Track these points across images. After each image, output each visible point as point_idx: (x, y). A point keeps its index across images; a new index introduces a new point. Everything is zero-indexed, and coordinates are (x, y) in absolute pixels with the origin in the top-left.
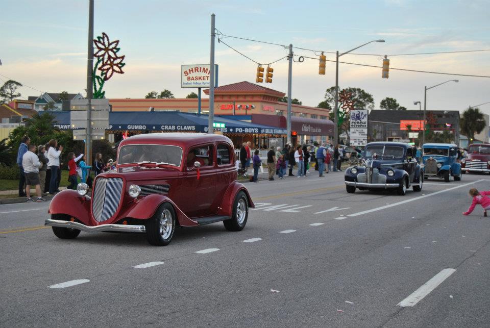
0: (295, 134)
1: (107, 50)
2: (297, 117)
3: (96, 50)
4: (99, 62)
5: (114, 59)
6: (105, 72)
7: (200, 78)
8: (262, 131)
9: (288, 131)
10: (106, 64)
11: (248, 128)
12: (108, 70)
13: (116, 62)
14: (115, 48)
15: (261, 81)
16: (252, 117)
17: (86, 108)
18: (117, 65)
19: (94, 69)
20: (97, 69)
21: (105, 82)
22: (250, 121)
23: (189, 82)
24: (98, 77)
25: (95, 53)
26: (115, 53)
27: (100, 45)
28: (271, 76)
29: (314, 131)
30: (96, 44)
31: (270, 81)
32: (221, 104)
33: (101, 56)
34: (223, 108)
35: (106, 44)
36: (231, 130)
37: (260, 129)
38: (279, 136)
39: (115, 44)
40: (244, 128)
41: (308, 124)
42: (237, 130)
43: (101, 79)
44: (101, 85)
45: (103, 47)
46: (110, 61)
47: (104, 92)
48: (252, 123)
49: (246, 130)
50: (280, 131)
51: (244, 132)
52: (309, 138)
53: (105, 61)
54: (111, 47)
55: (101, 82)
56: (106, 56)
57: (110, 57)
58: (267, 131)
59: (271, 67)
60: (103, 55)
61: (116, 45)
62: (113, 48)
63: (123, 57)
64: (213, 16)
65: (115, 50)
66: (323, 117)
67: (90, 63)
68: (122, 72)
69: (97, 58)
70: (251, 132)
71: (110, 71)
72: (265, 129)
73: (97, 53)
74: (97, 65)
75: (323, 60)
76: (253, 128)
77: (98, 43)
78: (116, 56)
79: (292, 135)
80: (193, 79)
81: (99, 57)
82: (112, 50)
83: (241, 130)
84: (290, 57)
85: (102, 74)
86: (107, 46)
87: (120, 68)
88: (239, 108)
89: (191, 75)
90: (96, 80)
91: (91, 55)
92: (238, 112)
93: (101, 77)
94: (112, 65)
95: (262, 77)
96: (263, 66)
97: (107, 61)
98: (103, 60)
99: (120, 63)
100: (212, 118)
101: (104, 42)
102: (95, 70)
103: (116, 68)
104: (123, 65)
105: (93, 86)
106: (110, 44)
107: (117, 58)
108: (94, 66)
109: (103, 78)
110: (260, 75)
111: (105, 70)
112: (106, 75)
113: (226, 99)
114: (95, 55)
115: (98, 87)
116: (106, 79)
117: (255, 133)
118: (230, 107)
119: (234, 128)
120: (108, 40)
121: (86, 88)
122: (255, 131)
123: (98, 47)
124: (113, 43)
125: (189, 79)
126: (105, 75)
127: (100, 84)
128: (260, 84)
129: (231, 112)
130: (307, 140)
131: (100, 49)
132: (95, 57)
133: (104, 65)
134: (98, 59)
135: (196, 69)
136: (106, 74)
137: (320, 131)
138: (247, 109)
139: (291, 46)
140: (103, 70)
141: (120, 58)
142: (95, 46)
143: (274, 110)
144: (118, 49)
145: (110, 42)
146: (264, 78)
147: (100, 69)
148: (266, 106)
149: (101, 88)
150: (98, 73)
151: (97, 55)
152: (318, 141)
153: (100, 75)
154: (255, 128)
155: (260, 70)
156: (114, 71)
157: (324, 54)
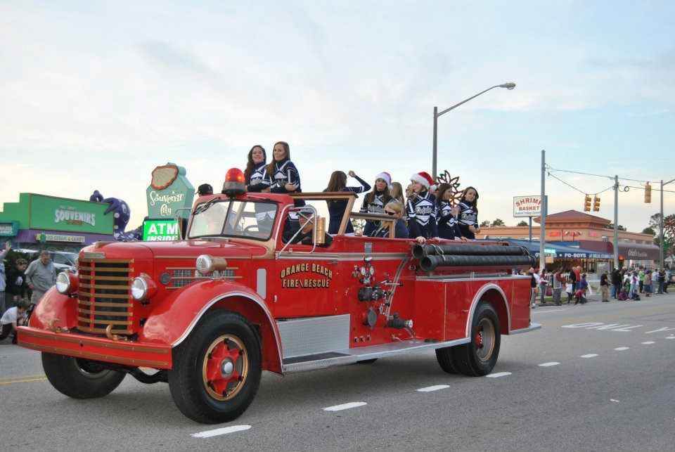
0: (621, 258)
2: (623, 243)
5: (455, 193)
7: (531, 208)
8: (590, 256)
9: (615, 256)
11: (576, 253)
13: (457, 195)
14: (455, 183)
15: (589, 210)
16: (580, 243)
22: (578, 247)
23: (521, 211)
26: (456, 188)
28: (599, 205)
29: (641, 255)
30: (439, 181)
31: (598, 210)
32: (550, 231)
34: (551, 235)
35: (448, 180)
36: (560, 256)
37: (588, 255)
38: (607, 260)
39: (456, 179)
40: (572, 253)
41: (634, 249)
42: (566, 255)
48: (580, 248)
49: (575, 255)
50: (607, 256)
51: (572, 257)
52: (635, 262)
54: (452, 183)
58: (595, 256)
59: (598, 197)
61: (457, 181)
64: (543, 152)
66: (648, 242)
70: (579, 256)
72: (593, 254)
75: (648, 189)
76: (581, 253)
79: (619, 260)
80: (524, 209)
83: (569, 255)
84: (616, 187)
88: (567, 234)
89: (523, 205)
92: (566, 238)
95: (590, 206)
96: (590, 196)
100: (543, 244)
101: (446, 179)
106: (451, 181)
107: (457, 192)
110: (588, 205)
113: (554, 226)
117: (583, 258)
118: (558, 234)
119: (563, 254)
120: (449, 176)
122: (583, 256)
124: (454, 179)
125: (520, 209)
128: (587, 213)
129: (559, 238)
130: (633, 264)
135: (527, 200)
137: (646, 255)
138: (574, 235)
139: (617, 177)
143: (600, 236)
144: (459, 185)
146: (592, 207)
148: (593, 232)
152: (644, 265)
154: (583, 253)
155: (588, 199)
157: (650, 184)
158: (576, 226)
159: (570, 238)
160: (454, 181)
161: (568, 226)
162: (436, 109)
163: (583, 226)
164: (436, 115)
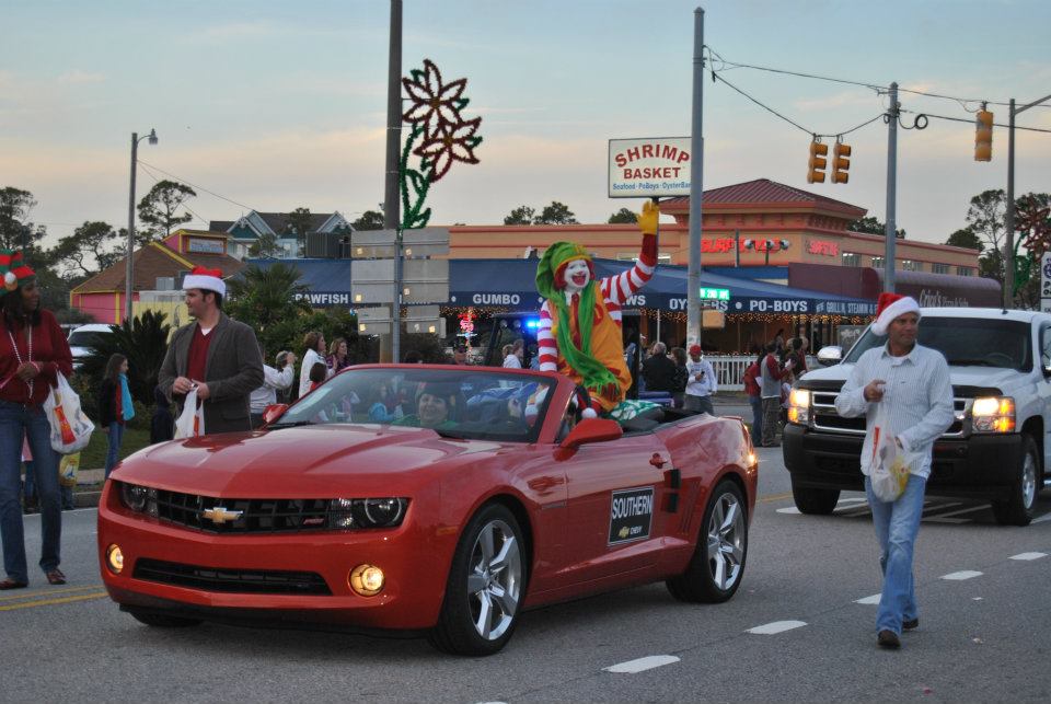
1: (435, 103)
3: (408, 105)
4: (415, 134)
5: (455, 127)
6: (431, 159)
7: (656, 173)
8: (819, 308)
10: (434, 140)
11: (782, 300)
12: (438, 154)
13: (458, 134)
14: (456, 98)
15: (820, 179)
16: (790, 270)
17: (390, 252)
18: (461, 141)
19: (402, 152)
20: (411, 153)
21: (433, 186)
22: (785, 282)
24: (413, 174)
25: (404, 112)
26: (456, 112)
27: (418, 92)
28: (847, 166)
30: (409, 90)
31: (843, 179)
33: (420, 119)
34: (716, 248)
35: (435, 88)
36: (739, 305)
37: (812, 304)
39: (458, 87)
40: (770, 301)
41: (934, 288)
42: (753, 304)
43: (421, 177)
44: (422, 193)
45: (425, 96)
46: (445, 132)
47: (428, 211)
48: (790, 286)
49: (778, 306)
50: (863, 308)
51: (771, 311)
53: (431, 131)
54: (446, 96)
55: (420, 185)
56: (434, 121)
57: (443, 122)
58: (831, 308)
59: (846, 142)
60: (427, 117)
61: (460, 91)
62: (452, 99)
63: (476, 122)
64: (700, 13)
65: (456, 105)
66: (963, 270)
67: (394, 137)
68: (473, 160)
69: (411, 124)
70: (789, 309)
71: (445, 157)
72: (825, 302)
73: (411, 111)
74: (410, 142)
75: (985, 122)
76: (795, 300)
77: (412, 87)
78: (460, 120)
80: (638, 174)
81: (415, 122)
82: (448, 104)
83: (762, 306)
84: (893, 114)
85: (424, 166)
86: (436, 95)
87: (469, 149)
88: (750, 246)
89: (635, 165)
90: (409, 179)
91: (396, 117)
93: (420, 172)
94: (448, 141)
95: (824, 167)
96: (824, 141)
97: (436, 132)
98: (426, 128)
99: (470, 137)
100: (696, 275)
101: (428, 85)
102: (406, 155)
103: (458, 150)
104: (478, 141)
105: (401, 197)
106: (442, 90)
107: (461, 124)
108: (403, 145)
109: (425, 174)
110: (817, 164)
111: (431, 154)
112: (434, 169)
114: (406, 118)
115: (414, 197)
116: (433, 177)
117: (798, 313)
118: (727, 247)
119: (745, 302)
120: (439, 78)
121: (383, 201)
122: (799, 307)
123: (414, 97)
124: (452, 85)
125: (628, 174)
126: (430, 168)
127: (418, 190)
129: (731, 259)
131: (419, 102)
132: (404, 123)
133: (427, 143)
134: (414, 127)
135: (647, 150)
136: (434, 164)
138: (769, 249)
139: (894, 87)
140: (426, 156)
141: (468, 123)
142: (404, 94)
143: (838, 252)
144: (465, 103)
145: (444, 84)
146: (829, 171)
147: (418, 152)
149: (420, 202)
150: (414, 162)
151: (411, 116)
153: (418, 169)
154: (801, 300)
155: (818, 149)
156: (453, 156)
157: (989, 108)
159: (760, 258)
160: (452, 92)
161: (751, 224)
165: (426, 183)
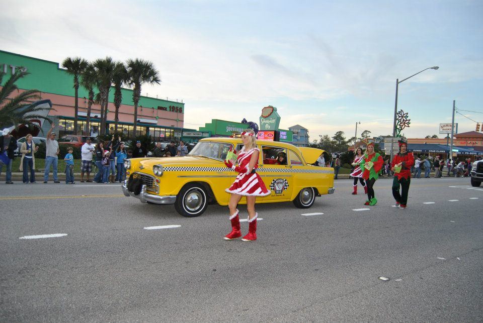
1: (402, 117)
3: (398, 117)
4: (399, 122)
5: (406, 121)
13: (406, 122)
17: (391, 141)
19: (396, 125)
22: (473, 149)
24: (398, 129)
27: (399, 115)
33: (400, 120)
34: (461, 143)
35: (402, 114)
39: (407, 114)
44: (400, 132)
47: (401, 135)
54: (404, 116)
56: (402, 120)
57: (404, 120)
63: (409, 120)
67: (395, 122)
68: (409, 126)
69: (398, 120)
71: (404, 126)
83: (468, 153)
85: (400, 127)
88: (469, 143)
89: (444, 128)
91: (396, 119)
92: (468, 145)
94: (404, 123)
97: (402, 122)
99: (408, 123)
100: (452, 147)
103: (406, 125)
104: (410, 123)
105: (396, 132)
106: (404, 115)
107: (407, 120)
111: (401, 125)
113: (463, 139)
115: (398, 133)
116: (402, 129)
118: (464, 143)
119: (464, 152)
121: (392, 133)
125: (443, 130)
129: (465, 145)
131: (400, 117)
135: (447, 125)
136: (402, 127)
138: (473, 144)
144: (407, 117)
150: (398, 127)
156: (405, 126)
158: (474, 139)
159: (471, 145)
161: (470, 139)
162: (397, 80)
163: (478, 139)
164: (398, 83)
165: (400, 130)
